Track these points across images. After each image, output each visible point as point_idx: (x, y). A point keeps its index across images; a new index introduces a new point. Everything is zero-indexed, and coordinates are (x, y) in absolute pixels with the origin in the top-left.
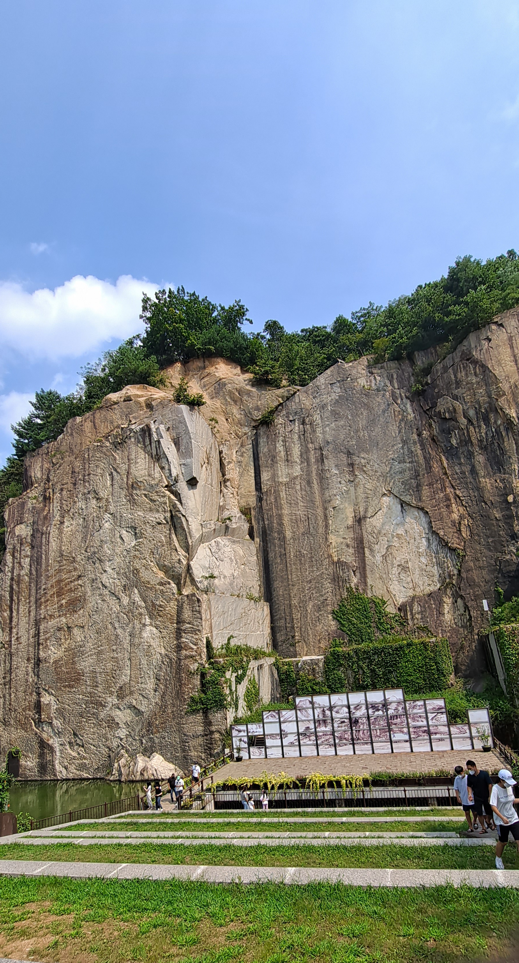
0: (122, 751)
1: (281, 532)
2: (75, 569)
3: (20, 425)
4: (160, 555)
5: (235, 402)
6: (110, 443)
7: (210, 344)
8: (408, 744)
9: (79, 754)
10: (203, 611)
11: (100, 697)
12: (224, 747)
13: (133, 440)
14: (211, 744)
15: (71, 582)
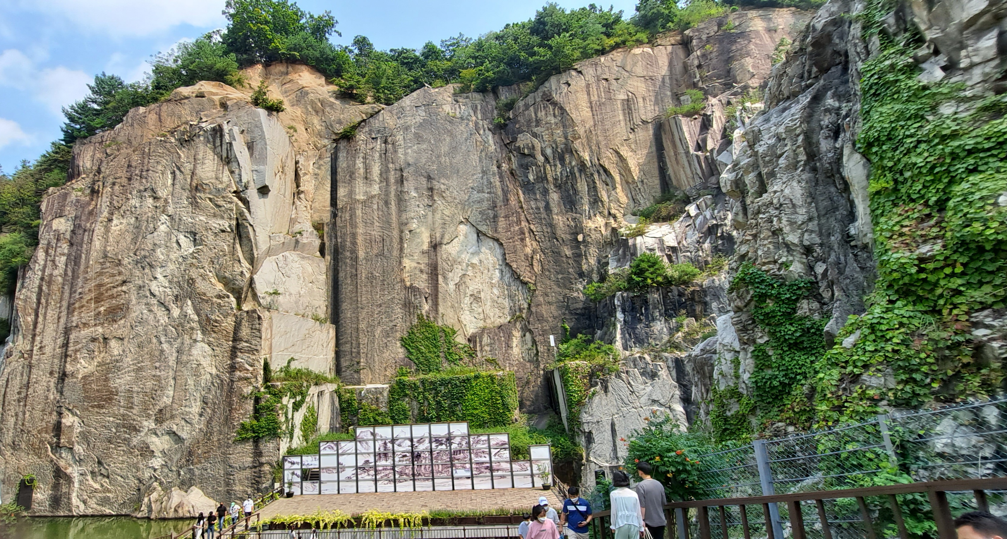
0: (155, 484)
1: (354, 251)
2: (120, 273)
3: (72, 108)
4: (221, 265)
5: (317, 112)
6: (176, 139)
7: (295, 50)
8: (469, 481)
9: (102, 486)
10: (263, 329)
11: (134, 420)
12: (274, 481)
13: (202, 138)
14: (260, 477)
15: (114, 287)
